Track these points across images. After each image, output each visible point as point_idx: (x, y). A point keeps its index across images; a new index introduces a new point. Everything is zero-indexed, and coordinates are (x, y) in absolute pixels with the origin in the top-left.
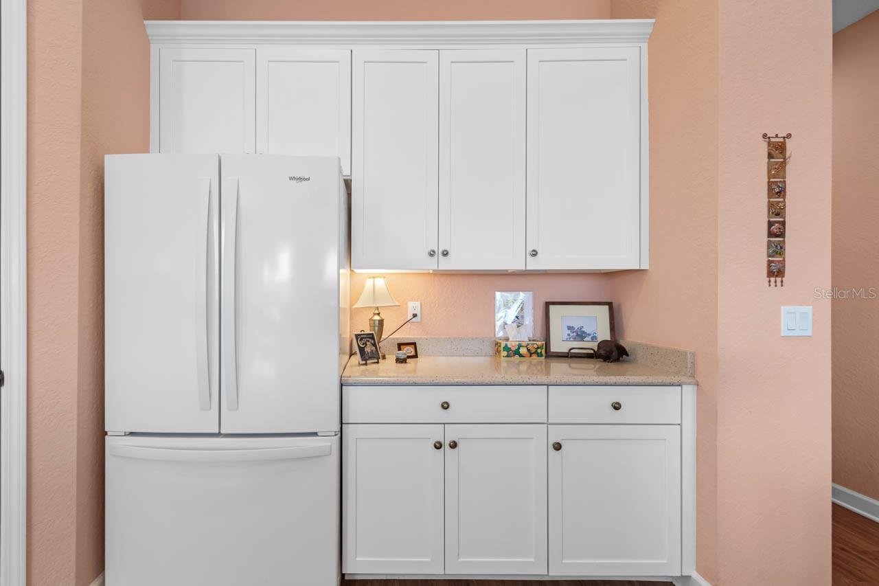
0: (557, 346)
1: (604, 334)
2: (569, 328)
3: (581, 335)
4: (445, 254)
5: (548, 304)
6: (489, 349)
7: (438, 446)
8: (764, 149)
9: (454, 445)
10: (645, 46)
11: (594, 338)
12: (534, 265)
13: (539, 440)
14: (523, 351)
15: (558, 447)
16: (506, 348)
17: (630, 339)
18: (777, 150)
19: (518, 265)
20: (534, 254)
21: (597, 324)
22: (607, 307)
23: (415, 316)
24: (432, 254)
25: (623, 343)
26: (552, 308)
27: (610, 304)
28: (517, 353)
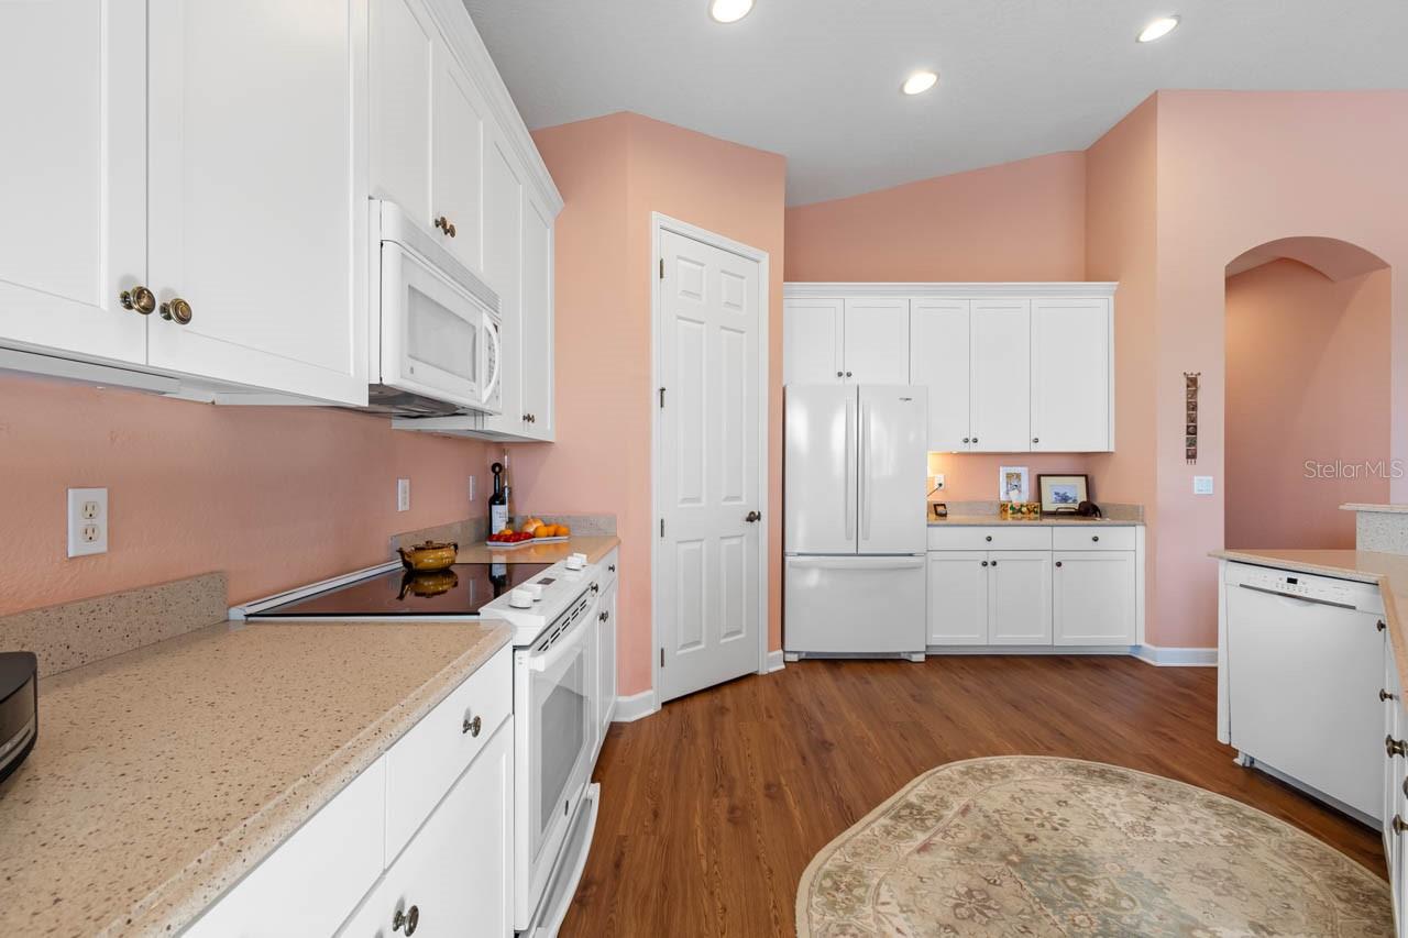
0: (1048, 505)
1: (1082, 497)
2: (1056, 494)
3: (1065, 499)
4: (975, 441)
5: (1039, 476)
6: (996, 510)
7: (985, 564)
8: (1184, 382)
9: (994, 564)
10: (1111, 298)
11: (1075, 501)
12: (1036, 448)
13: (1047, 560)
14: (1024, 509)
15: (1059, 564)
16: (1012, 508)
17: (1101, 500)
18: (1192, 382)
19: (1026, 449)
20: (1036, 441)
21: (1077, 491)
22: (1083, 478)
23: (940, 485)
24: (966, 441)
25: (1096, 503)
26: (1042, 478)
27: (1086, 476)
28: (1020, 511)
